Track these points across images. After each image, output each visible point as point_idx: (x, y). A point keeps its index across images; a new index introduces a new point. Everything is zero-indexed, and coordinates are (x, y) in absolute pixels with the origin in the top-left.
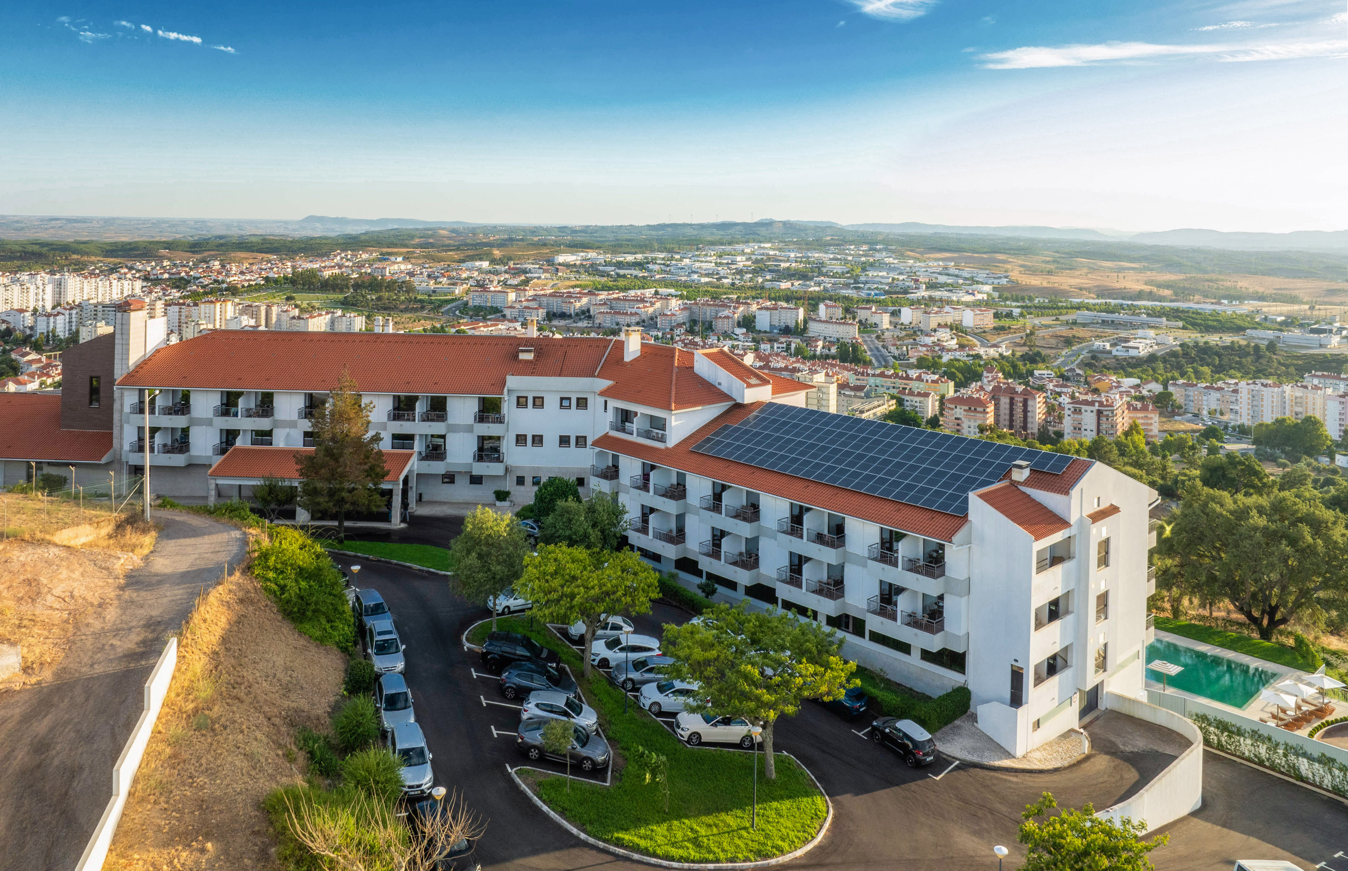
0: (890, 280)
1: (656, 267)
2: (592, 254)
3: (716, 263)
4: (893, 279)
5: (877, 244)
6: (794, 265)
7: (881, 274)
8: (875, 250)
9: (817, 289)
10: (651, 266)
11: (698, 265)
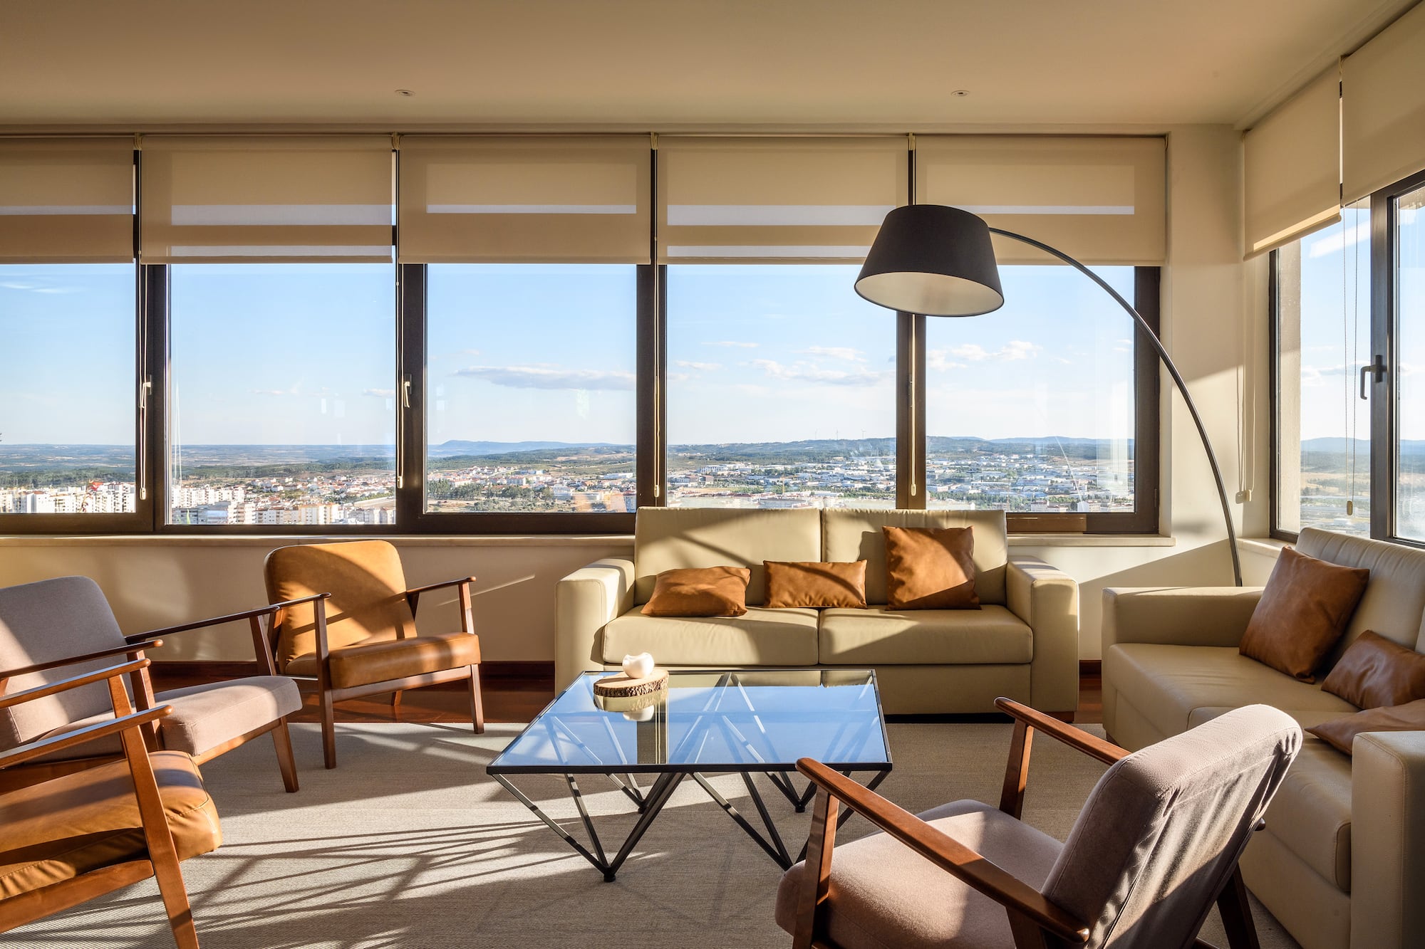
0: (1049, 482)
1: (807, 475)
2: (740, 465)
3: (868, 471)
4: (1052, 482)
5: (1027, 453)
6: (948, 471)
7: (1038, 477)
8: (1026, 458)
9: (976, 491)
10: (801, 474)
11: (850, 472)
